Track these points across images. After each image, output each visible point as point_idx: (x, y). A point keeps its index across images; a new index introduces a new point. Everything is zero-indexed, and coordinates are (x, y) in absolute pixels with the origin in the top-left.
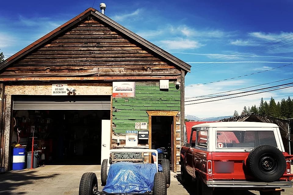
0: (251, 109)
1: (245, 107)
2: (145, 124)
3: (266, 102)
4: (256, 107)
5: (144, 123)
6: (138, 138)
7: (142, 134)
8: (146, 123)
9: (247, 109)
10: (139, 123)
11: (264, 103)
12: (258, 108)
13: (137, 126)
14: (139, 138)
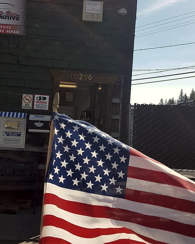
0: (168, 102)
1: (162, 99)
2: (45, 99)
3: (186, 95)
4: (174, 100)
5: (42, 96)
6: (27, 130)
7: (38, 121)
8: (48, 97)
9: (164, 102)
10: (31, 96)
11: (183, 95)
12: (177, 102)
13: (27, 101)
14: (30, 130)
